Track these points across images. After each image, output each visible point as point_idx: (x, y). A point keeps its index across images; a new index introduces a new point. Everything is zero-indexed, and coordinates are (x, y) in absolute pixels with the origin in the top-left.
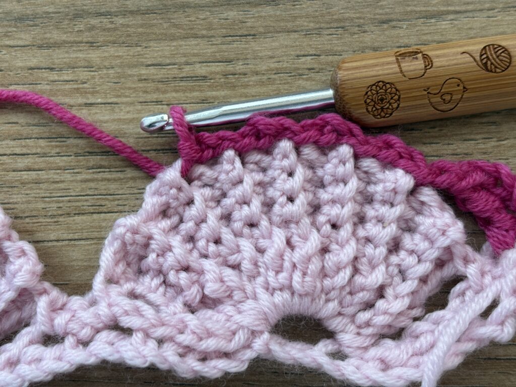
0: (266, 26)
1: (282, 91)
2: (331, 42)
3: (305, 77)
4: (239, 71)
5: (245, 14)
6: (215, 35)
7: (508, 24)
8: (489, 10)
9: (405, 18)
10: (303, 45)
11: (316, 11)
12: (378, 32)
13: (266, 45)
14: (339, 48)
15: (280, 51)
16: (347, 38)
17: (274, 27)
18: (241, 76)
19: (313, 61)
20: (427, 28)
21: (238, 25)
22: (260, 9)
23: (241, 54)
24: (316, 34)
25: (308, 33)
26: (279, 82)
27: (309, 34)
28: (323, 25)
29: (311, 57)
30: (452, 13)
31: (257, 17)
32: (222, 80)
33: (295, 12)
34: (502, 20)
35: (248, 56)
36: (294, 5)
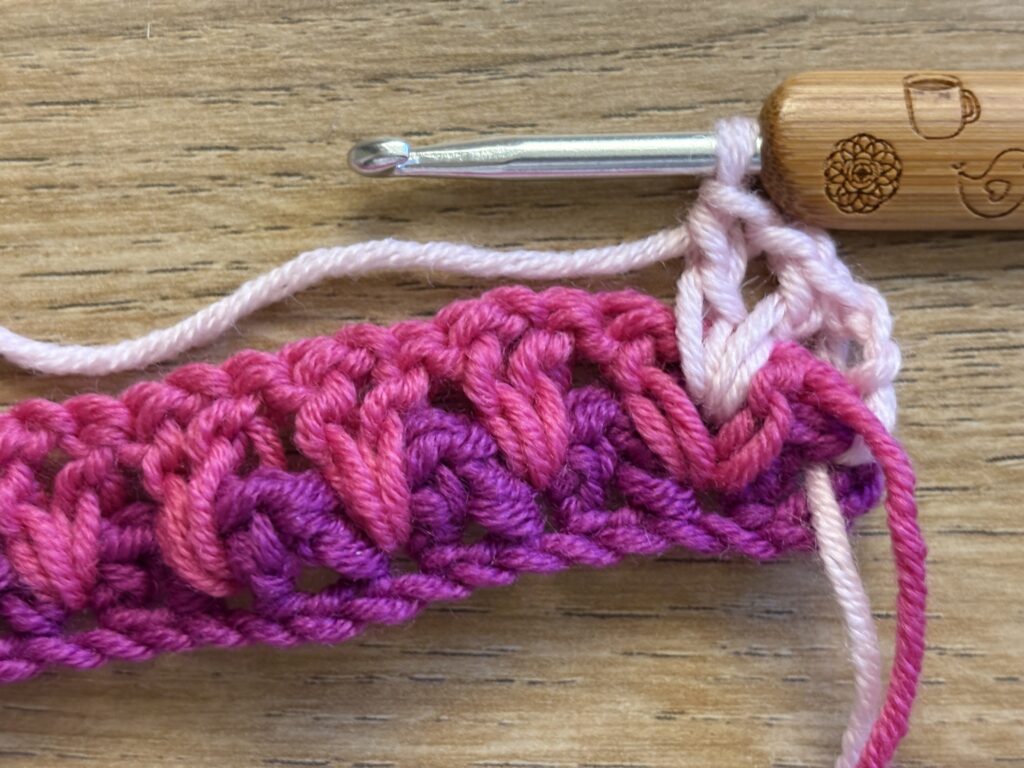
0: (123, 83)
1: (155, 224)
2: (261, 120)
3: (203, 194)
4: (61, 180)
5: (77, 56)
6: (12, 101)
7: (646, 85)
8: (605, 53)
9: (423, 70)
10: (202, 125)
11: (232, 51)
12: (363, 101)
13: (120, 124)
14: (279, 135)
15: (151, 136)
16: (297, 112)
17: (138, 84)
18: (65, 191)
19: (220, 161)
20: (468, 93)
21: (60, 80)
22: (108, 45)
23: (67, 142)
24: (230, 101)
25: (212, 99)
26: (147, 205)
27: (214, 102)
28: (244, 83)
29: (218, 152)
30: (525, 61)
31: (102, 62)
32: (25, 199)
33: (185, 52)
34: (633, 77)
35: (82, 148)
36: (183, 38)
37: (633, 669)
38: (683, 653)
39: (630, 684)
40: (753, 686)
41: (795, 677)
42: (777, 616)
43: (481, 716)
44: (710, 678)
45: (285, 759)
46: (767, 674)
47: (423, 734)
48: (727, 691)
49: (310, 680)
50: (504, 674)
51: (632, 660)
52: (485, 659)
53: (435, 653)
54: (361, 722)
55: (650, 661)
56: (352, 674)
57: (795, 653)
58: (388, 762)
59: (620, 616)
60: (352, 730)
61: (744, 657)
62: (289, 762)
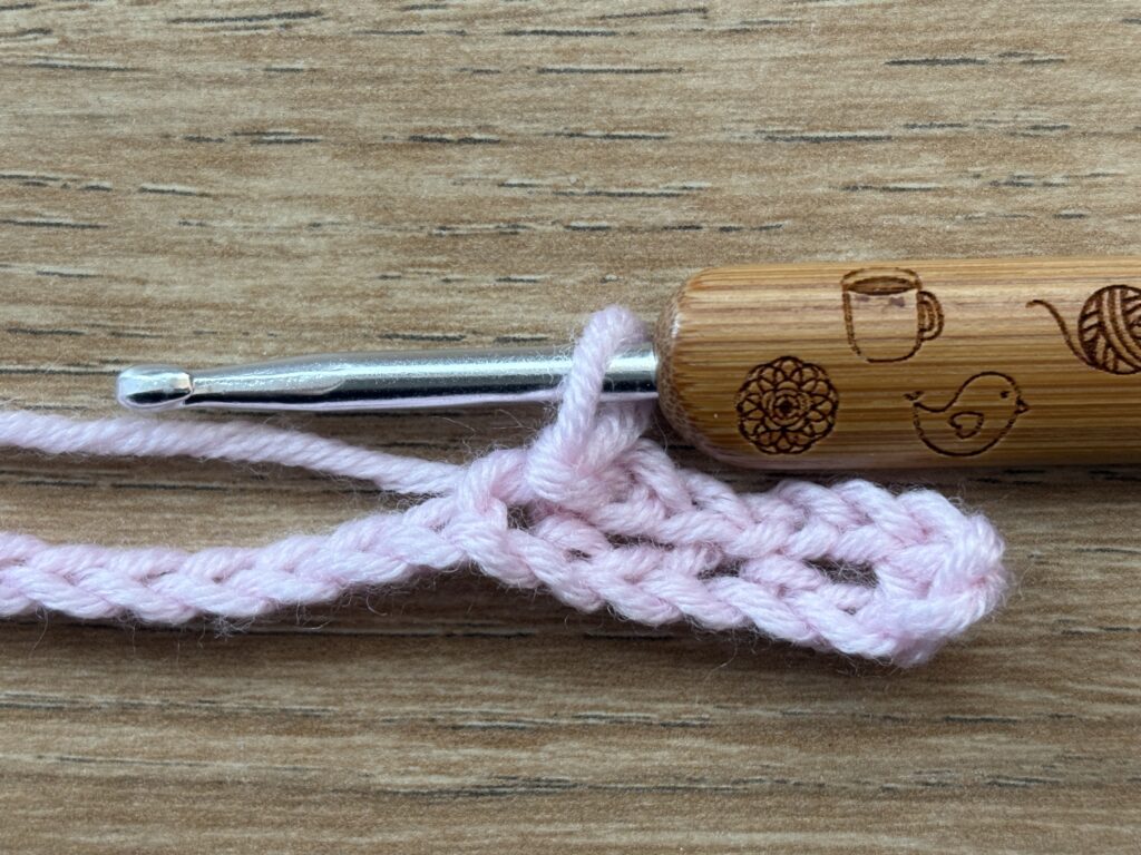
37: (858, 208)
38: (924, 186)
39: (854, 228)
40: (1016, 226)
41: (1072, 212)
42: (1047, 133)
43: (659, 274)
44: (959, 217)
45: (406, 334)
46: (1035, 209)
47: (584, 298)
48: (982, 233)
49: (435, 231)
50: (691, 217)
51: (855, 195)
52: (665, 200)
53: (598, 194)
54: (503, 284)
55: (880, 196)
56: (490, 222)
57: (1070, 181)
58: (539, 335)
59: (841, 138)
60: (494, 296)
61: (1004, 188)
62: (413, 337)
